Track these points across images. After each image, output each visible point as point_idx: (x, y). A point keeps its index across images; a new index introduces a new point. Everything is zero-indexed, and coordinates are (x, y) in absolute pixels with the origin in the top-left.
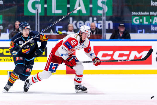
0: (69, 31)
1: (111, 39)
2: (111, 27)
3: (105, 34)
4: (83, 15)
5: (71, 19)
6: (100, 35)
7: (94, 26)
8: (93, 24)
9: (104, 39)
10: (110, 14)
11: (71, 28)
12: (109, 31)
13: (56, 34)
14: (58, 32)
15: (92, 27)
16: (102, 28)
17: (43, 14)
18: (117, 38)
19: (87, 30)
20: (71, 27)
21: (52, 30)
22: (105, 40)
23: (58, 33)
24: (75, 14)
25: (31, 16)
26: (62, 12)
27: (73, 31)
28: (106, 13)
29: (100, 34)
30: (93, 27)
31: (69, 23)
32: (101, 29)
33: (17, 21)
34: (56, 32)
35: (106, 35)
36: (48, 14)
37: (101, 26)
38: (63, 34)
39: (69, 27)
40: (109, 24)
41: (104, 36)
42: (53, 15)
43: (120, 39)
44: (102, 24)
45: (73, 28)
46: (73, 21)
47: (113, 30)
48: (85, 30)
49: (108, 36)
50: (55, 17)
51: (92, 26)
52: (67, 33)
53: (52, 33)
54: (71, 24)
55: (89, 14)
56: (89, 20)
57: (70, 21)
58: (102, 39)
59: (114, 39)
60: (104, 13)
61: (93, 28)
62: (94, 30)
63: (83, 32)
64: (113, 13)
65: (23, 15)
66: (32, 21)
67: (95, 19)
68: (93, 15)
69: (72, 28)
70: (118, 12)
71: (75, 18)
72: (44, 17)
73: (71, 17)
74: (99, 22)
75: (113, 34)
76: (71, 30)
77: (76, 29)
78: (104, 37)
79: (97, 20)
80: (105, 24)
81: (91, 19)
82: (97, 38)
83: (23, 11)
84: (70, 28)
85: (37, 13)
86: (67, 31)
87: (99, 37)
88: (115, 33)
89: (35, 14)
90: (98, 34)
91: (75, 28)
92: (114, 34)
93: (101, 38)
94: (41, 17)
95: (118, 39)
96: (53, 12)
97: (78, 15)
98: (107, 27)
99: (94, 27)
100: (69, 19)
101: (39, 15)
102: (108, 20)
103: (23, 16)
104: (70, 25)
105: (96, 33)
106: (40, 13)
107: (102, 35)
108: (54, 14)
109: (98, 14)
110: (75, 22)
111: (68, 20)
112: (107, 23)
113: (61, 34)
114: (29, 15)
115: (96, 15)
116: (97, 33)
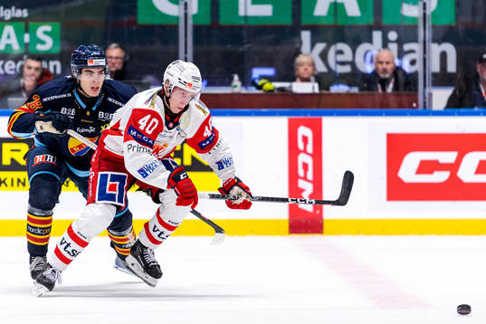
0: (298, 80)
1: (449, 110)
2: (452, 67)
3: (427, 90)
4: (350, 23)
5: (306, 36)
6: (408, 95)
7: (387, 63)
8: (385, 55)
9: (425, 107)
10: (448, 19)
11: (306, 69)
12: (441, 79)
13: (253, 90)
14: (260, 83)
15: (380, 67)
16: (418, 67)
17: (206, 21)
18: (473, 107)
19: (190, 81)
20: (305, 66)
21: (236, 77)
22: (427, 111)
23: (260, 88)
24: (319, 17)
25: (162, 27)
26: (275, 11)
27: (312, 78)
28: (433, 14)
29: (411, 90)
30: (385, 66)
31: (298, 52)
32: (416, 74)
33: (114, 45)
34: (254, 84)
35: (431, 95)
36: (225, 20)
37: (413, 62)
38: (276, 92)
39: (301, 65)
40: (443, 56)
41: (425, 98)
42: (242, 23)
43: (481, 110)
44: (418, 56)
45: (314, 69)
46: (313, 45)
47: (459, 76)
48: (183, 79)
49: (441, 96)
50: (249, 28)
51: (381, 63)
52: (291, 87)
53: (237, 86)
54: (306, 55)
55: (371, 20)
56: (370, 41)
57: (301, 43)
58: (416, 108)
59: (462, 110)
60: (425, 15)
61: (385, 71)
62: (387, 76)
63: (176, 87)
64: (457, 15)
65: (134, 22)
66: (165, 43)
67: (393, 36)
68: (386, 21)
69: (310, 69)
70: (474, 12)
71: (318, 32)
72: (209, 28)
73: (306, 28)
74: (407, 47)
75: (458, 92)
76: (306, 76)
77: (322, 74)
78: (425, 103)
79: (400, 42)
80: (427, 56)
81: (377, 35)
82: (401, 106)
83: (135, 7)
84: (301, 71)
85: (186, 15)
86: (292, 79)
87: (405, 100)
88: (464, 88)
89: (177, 18)
90: (405, 90)
91: (321, 68)
92: (460, 92)
93: (415, 105)
94: (198, 29)
95: (476, 109)
96: (242, 13)
97: (331, 22)
98: (435, 67)
99: (390, 67)
100: (299, 36)
101: (190, 22)
102: (438, 40)
103: (135, 28)
104: (301, 59)
105: (396, 88)
106: (194, 16)
107: (416, 95)
108: (246, 18)
109: (403, 17)
110: (320, 47)
111: (296, 40)
112: (436, 50)
113: (270, 91)
114: (157, 21)
115: (398, 22)
116: (402, 89)
